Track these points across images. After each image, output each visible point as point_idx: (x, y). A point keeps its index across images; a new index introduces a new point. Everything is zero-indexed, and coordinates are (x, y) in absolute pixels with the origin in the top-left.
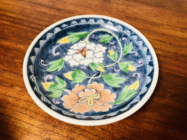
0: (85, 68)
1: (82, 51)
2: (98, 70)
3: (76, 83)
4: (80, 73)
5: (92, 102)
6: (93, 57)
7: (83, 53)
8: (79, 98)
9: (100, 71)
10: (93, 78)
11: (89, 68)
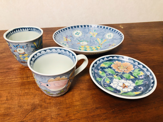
0: (124, 78)
1: (125, 86)
2: (117, 76)
3: (128, 74)
4: (126, 77)
5: (121, 66)
6: (119, 83)
7: (124, 85)
8: (127, 69)
9: (116, 76)
10: (120, 74)
11: (122, 78)
